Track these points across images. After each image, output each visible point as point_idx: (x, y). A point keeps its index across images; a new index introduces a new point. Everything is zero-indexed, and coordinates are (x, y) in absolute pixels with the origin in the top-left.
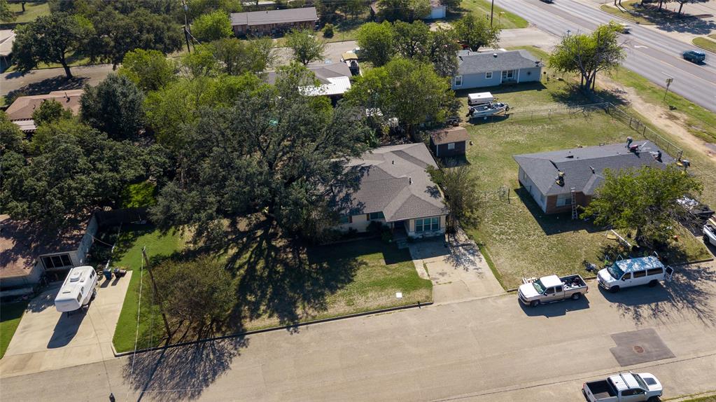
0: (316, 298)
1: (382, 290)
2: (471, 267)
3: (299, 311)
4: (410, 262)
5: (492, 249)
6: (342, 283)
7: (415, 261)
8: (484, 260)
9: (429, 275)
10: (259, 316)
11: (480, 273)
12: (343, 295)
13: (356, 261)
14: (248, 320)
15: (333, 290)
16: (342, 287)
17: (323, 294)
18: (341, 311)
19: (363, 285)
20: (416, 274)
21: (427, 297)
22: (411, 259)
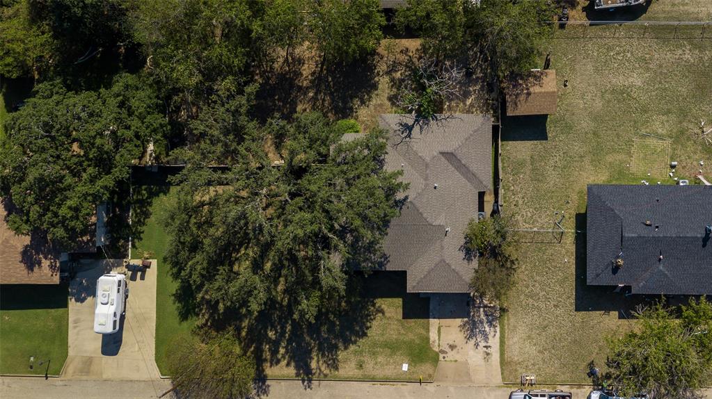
0: (329, 350)
1: (391, 356)
2: (483, 344)
3: (313, 365)
4: (426, 320)
5: (511, 319)
6: (356, 336)
7: (432, 321)
8: (498, 334)
9: (439, 346)
10: (278, 362)
11: (488, 354)
12: (355, 352)
13: (374, 305)
14: (269, 364)
15: (347, 343)
16: (355, 342)
17: (336, 347)
18: (351, 374)
19: (375, 345)
20: (428, 339)
21: (430, 376)
22: (428, 317)
